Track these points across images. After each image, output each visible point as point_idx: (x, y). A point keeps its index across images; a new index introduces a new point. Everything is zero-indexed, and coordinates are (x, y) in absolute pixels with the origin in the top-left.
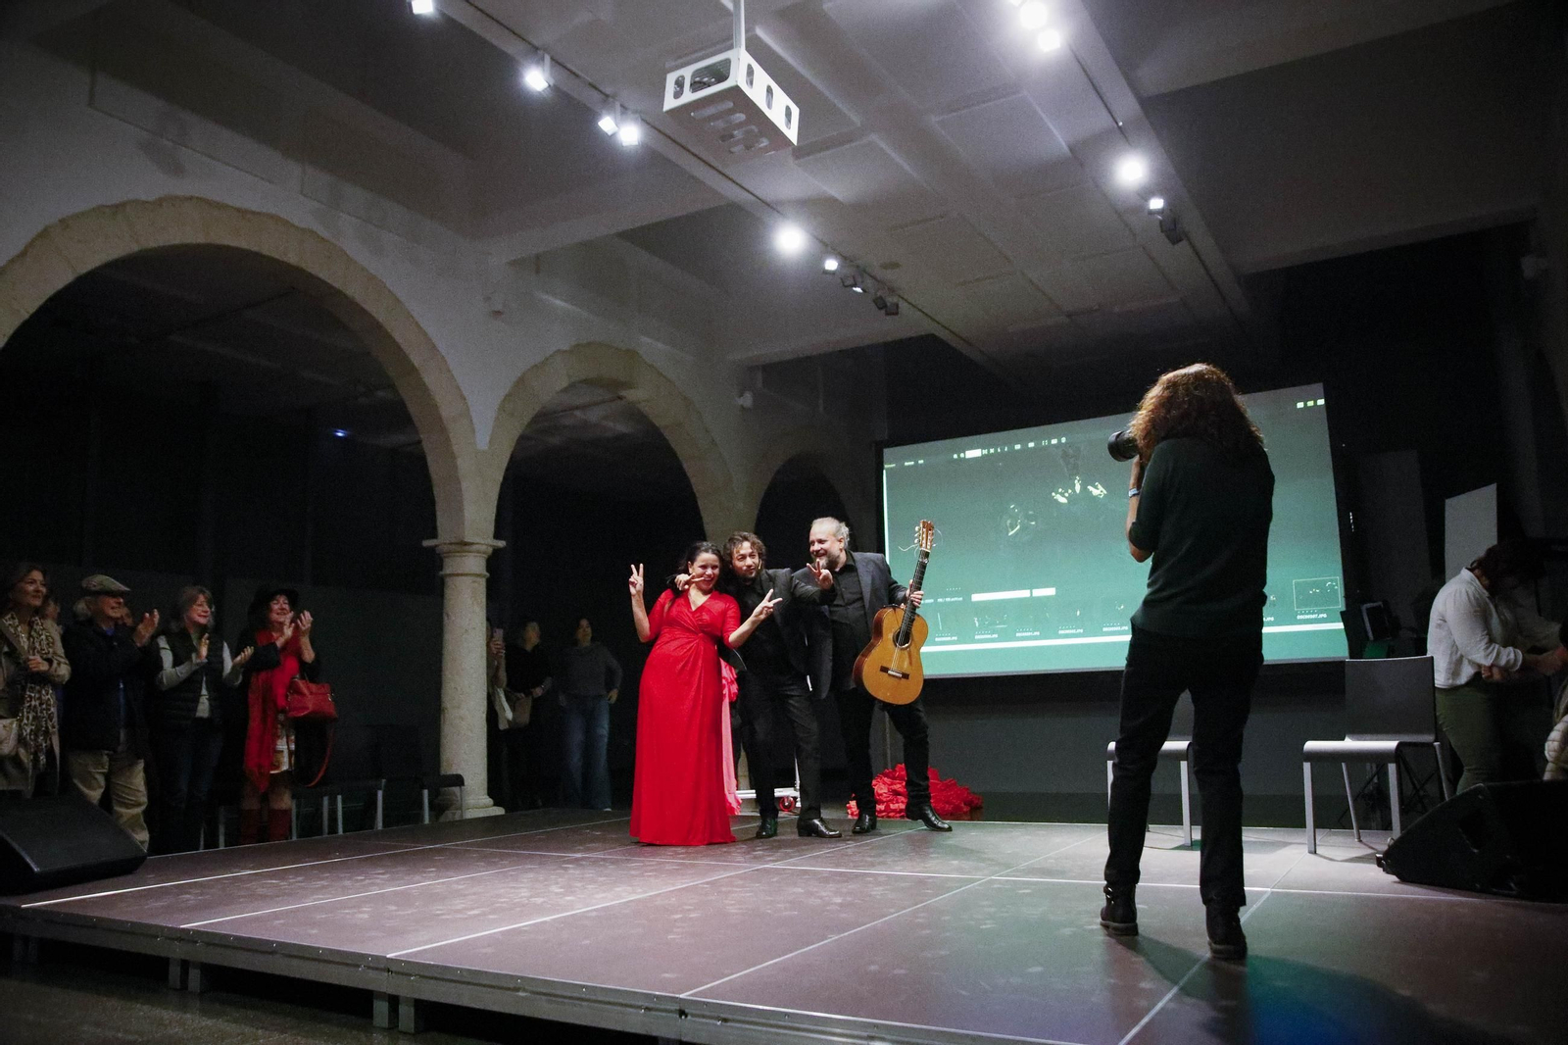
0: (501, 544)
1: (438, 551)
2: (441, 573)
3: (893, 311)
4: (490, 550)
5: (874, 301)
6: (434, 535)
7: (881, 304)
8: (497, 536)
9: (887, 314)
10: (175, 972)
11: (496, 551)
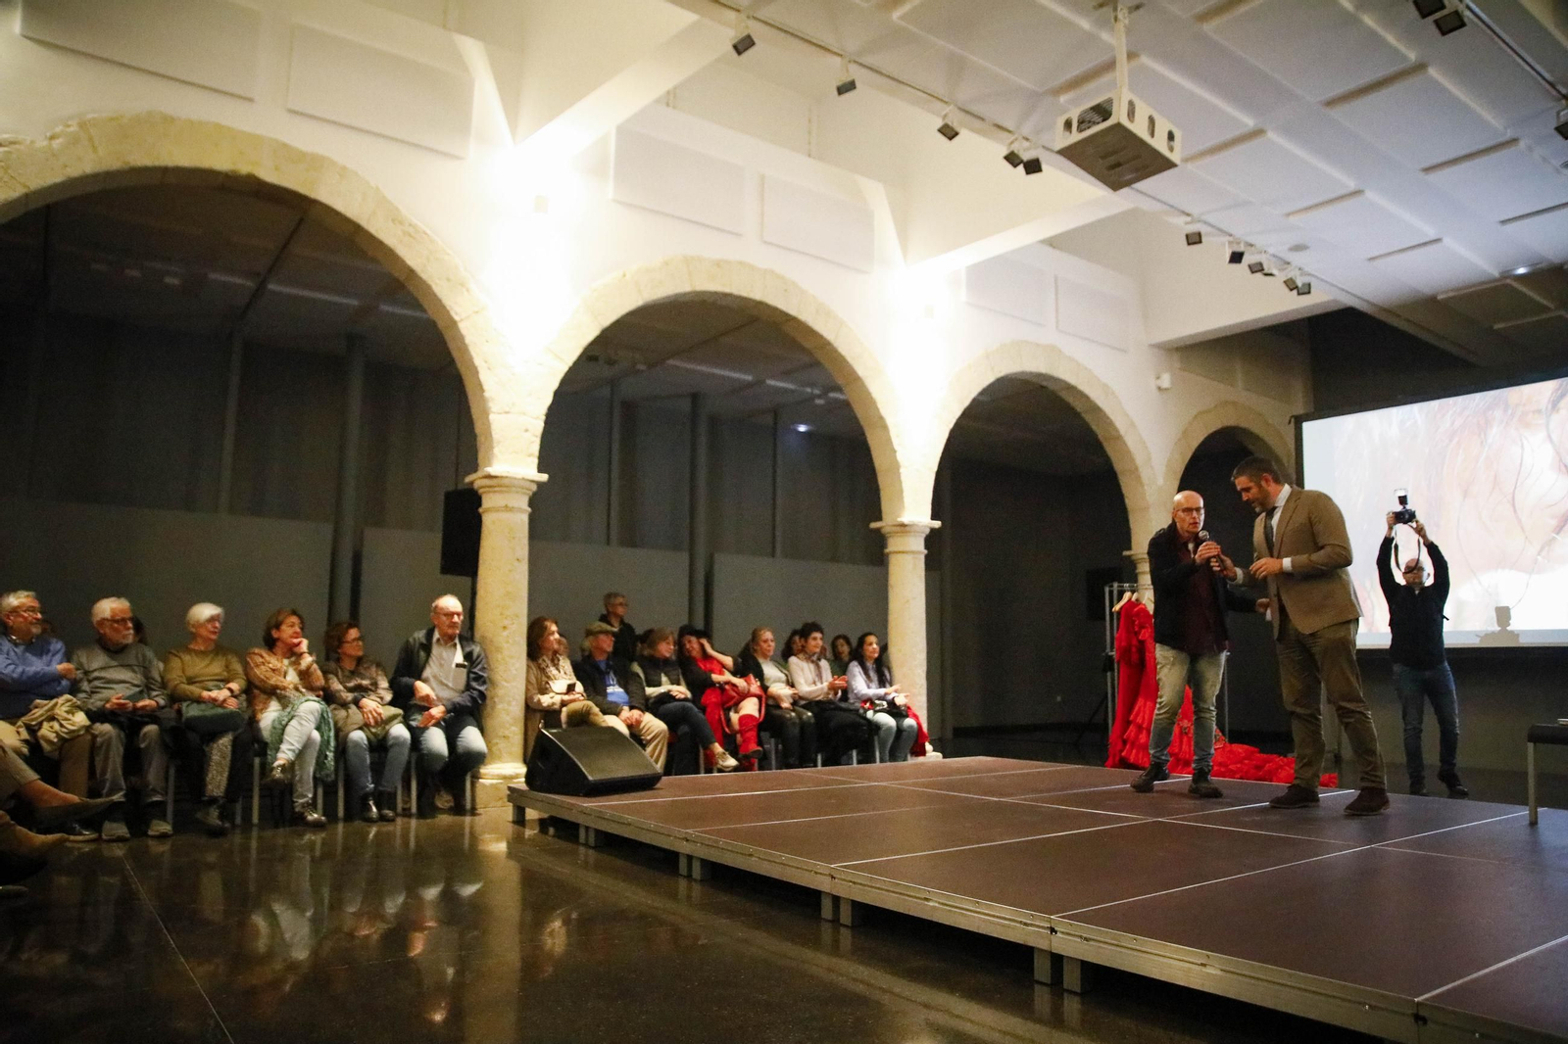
0: (937, 524)
1: (883, 531)
2: (887, 551)
3: (1306, 290)
4: (928, 531)
5: (1285, 282)
6: (879, 518)
7: (1291, 285)
8: (934, 517)
9: (1299, 294)
10: (683, 863)
11: (933, 530)
